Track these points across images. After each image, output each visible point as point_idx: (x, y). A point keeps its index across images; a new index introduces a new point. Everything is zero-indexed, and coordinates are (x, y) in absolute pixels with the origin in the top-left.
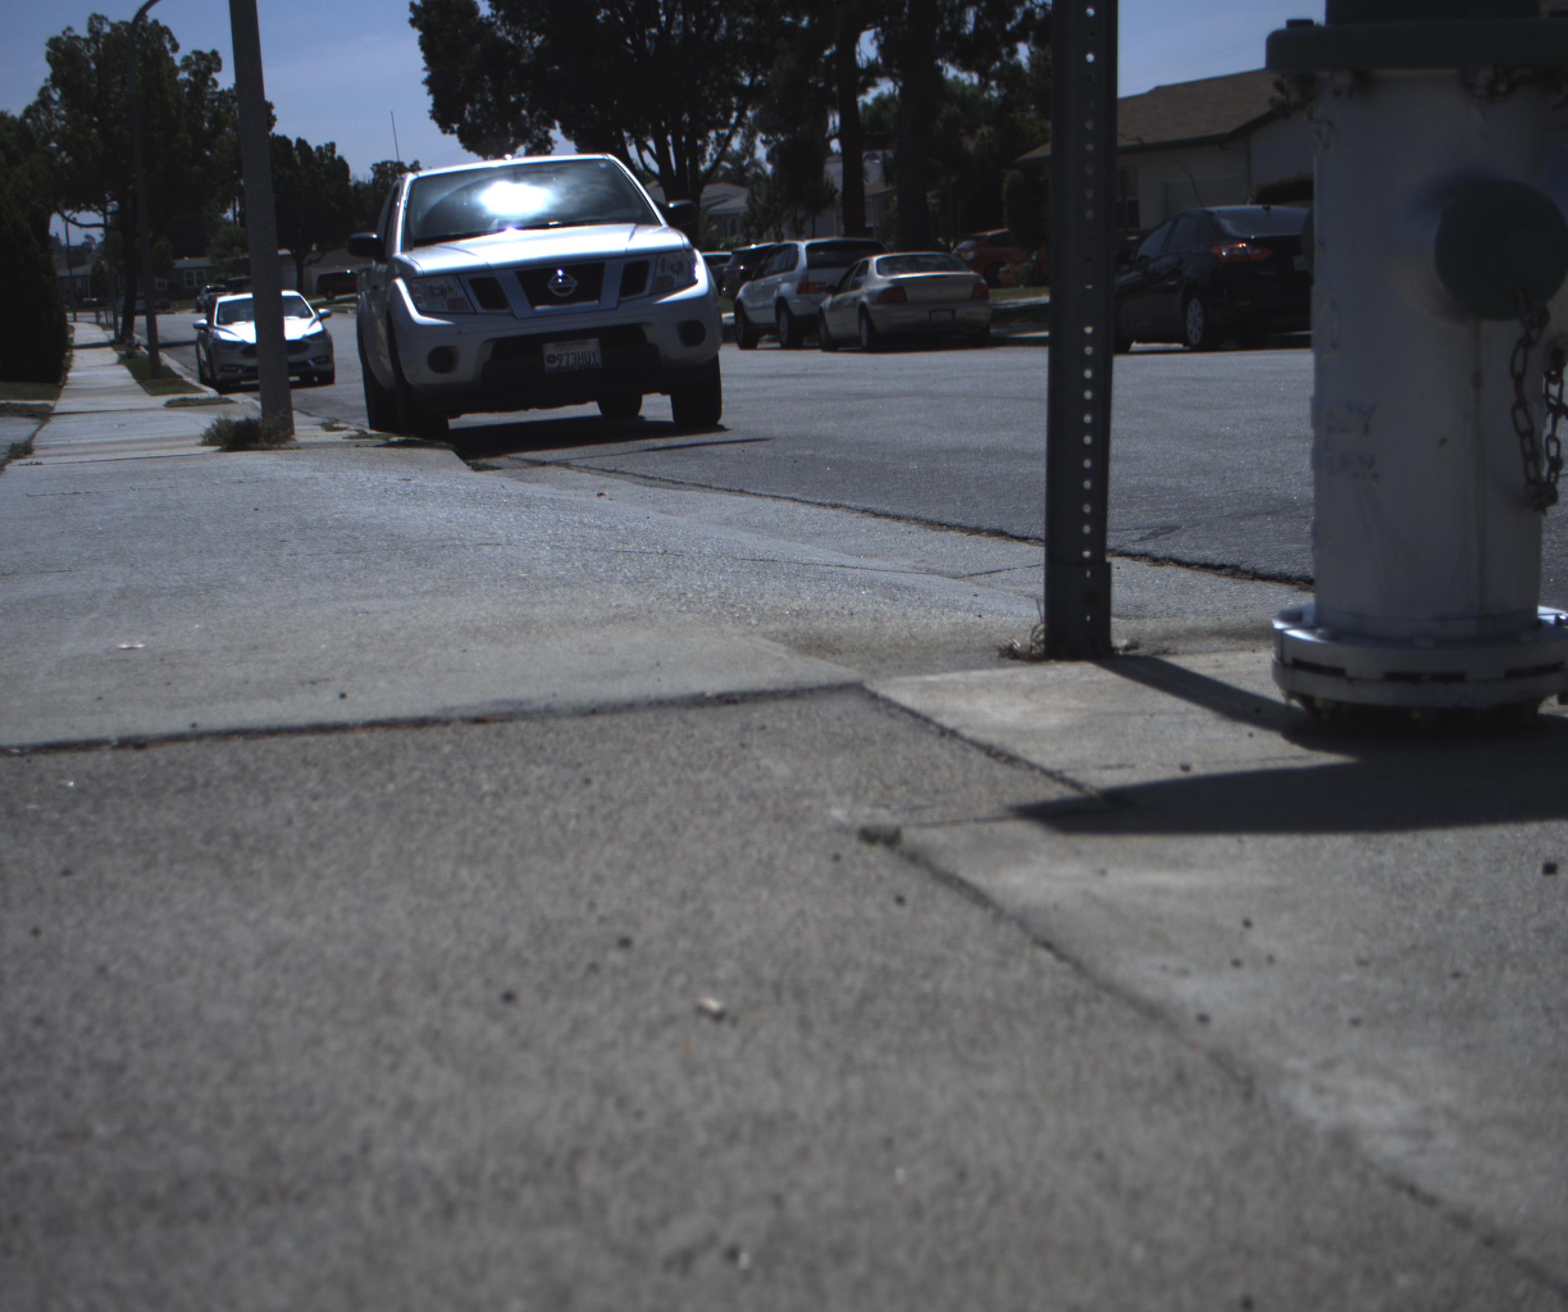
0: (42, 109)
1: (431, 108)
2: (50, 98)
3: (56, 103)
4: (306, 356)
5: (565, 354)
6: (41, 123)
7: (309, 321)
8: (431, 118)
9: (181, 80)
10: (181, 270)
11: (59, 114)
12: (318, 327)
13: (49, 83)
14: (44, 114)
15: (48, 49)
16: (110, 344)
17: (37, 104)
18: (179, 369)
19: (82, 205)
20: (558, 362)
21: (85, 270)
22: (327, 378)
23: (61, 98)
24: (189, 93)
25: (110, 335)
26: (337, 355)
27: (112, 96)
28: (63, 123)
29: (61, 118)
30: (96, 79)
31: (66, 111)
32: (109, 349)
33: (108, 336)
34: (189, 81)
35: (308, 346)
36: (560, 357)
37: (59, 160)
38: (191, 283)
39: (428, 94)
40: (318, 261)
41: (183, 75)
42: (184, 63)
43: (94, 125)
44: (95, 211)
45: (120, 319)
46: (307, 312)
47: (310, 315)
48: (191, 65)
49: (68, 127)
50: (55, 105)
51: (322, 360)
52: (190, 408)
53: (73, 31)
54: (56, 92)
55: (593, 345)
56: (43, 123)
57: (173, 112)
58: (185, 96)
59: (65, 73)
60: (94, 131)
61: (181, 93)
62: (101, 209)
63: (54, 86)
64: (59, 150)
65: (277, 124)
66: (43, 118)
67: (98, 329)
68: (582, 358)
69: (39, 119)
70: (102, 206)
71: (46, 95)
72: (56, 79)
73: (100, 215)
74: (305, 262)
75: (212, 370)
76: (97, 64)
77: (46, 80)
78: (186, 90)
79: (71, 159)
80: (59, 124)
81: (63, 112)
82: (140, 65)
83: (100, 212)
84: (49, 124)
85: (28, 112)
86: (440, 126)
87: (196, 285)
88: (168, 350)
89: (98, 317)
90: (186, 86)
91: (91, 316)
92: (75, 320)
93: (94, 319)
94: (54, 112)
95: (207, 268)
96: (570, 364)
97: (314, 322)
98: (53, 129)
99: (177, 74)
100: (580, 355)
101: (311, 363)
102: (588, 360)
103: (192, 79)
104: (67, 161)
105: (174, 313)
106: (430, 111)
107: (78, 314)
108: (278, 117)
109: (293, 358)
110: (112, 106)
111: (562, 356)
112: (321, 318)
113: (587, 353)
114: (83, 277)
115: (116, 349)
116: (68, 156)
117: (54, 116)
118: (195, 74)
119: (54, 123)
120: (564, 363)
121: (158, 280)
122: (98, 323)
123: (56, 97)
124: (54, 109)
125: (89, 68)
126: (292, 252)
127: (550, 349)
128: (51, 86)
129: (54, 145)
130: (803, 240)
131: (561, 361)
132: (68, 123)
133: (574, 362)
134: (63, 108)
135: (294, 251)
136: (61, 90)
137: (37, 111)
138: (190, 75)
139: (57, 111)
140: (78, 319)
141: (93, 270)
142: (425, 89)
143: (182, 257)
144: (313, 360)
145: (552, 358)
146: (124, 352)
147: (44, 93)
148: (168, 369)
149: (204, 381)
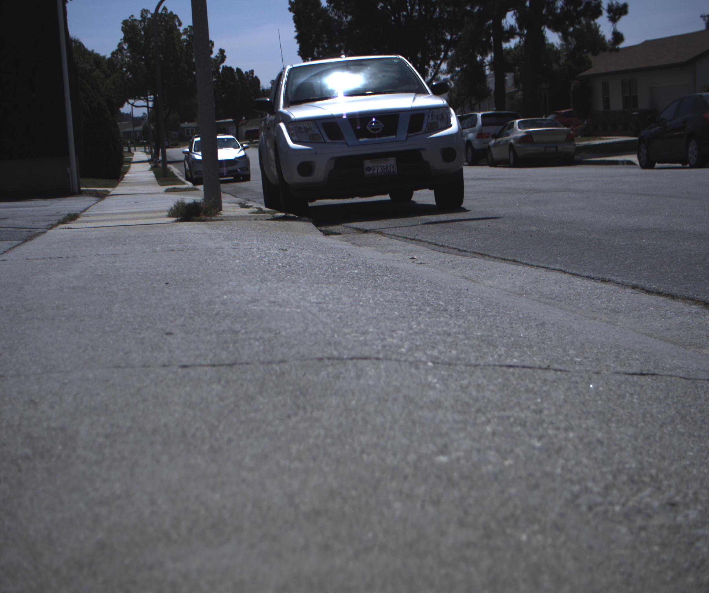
0: (119, 53)
1: (298, 50)
2: (123, 48)
3: (125, 50)
4: (237, 167)
5: (376, 166)
6: (118, 59)
7: (238, 150)
8: (298, 55)
9: (183, 39)
10: (184, 128)
11: (127, 55)
12: (242, 153)
13: (123, 41)
14: (120, 55)
15: (122, 25)
16: (149, 161)
17: (117, 50)
18: (177, 173)
19: (137, 97)
20: (371, 171)
21: (140, 128)
22: (247, 178)
23: (128, 48)
24: (186, 45)
25: (150, 157)
26: (251, 167)
27: (151, 47)
28: (129, 59)
29: (127, 57)
30: (144, 39)
31: (130, 54)
32: (148, 164)
33: (148, 158)
34: (186, 39)
35: (238, 162)
36: (373, 168)
37: (126, 76)
38: (188, 134)
39: (297, 43)
40: (245, 124)
41: (184, 37)
42: (184, 32)
43: (143, 60)
44: (142, 100)
45: (153, 150)
46: (237, 146)
47: (239, 147)
48: (187, 32)
49: (131, 61)
50: (125, 51)
51: (244, 169)
52: (177, 193)
53: (134, 17)
54: (126, 45)
55: (392, 161)
56: (120, 59)
57: (179, 54)
58: (184, 46)
59: (130, 36)
60: (143, 63)
61: (183, 45)
62: (145, 99)
63: (125, 42)
64: (126, 71)
65: (226, 59)
66: (119, 57)
67: (145, 154)
68: (386, 169)
69: (118, 58)
70: (146, 97)
71: (121, 46)
72: (125, 39)
73: (145, 102)
74: (240, 124)
75: (191, 174)
76: (144, 32)
77: (121, 40)
78: (185, 44)
79: (132, 76)
80: (127, 60)
81: (129, 54)
82: (164, 32)
83: (145, 100)
84: (122, 60)
85: (113, 54)
86: (303, 59)
87: (190, 135)
88: (175, 164)
89: (145, 149)
90: (185, 42)
91: (142, 149)
92: (135, 150)
93: (143, 150)
94: (124, 54)
95: (195, 127)
96: (379, 172)
97: (241, 150)
98: (124, 62)
99: (181, 36)
100: (385, 167)
101: (239, 170)
102: (389, 170)
103: (188, 39)
104: (130, 76)
105: (180, 147)
106: (298, 52)
107: (137, 148)
108: (227, 56)
109: (231, 168)
110: (151, 51)
111: (374, 168)
112: (244, 149)
113: (389, 166)
114: (140, 131)
115: (150, 164)
116: (130, 74)
117: (124, 56)
118: (189, 36)
119: (124, 59)
120: (376, 172)
121: (174, 133)
122: (145, 152)
123: (126, 47)
124: (124, 53)
125: (141, 34)
126: (234, 120)
127: (367, 163)
128: (123, 42)
129: (125, 69)
130: (479, 112)
131: (374, 170)
132: (131, 59)
133: (381, 171)
134: (129, 52)
135: (235, 119)
136: (128, 44)
137: (117, 54)
138: (187, 37)
139: (126, 53)
140: (136, 150)
141: (143, 128)
142: (296, 41)
143: (184, 122)
144: (240, 169)
145: (369, 169)
146: (153, 165)
147: (120, 45)
148: (172, 174)
149: (188, 179)
